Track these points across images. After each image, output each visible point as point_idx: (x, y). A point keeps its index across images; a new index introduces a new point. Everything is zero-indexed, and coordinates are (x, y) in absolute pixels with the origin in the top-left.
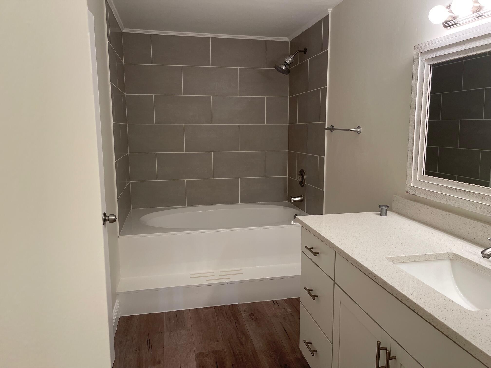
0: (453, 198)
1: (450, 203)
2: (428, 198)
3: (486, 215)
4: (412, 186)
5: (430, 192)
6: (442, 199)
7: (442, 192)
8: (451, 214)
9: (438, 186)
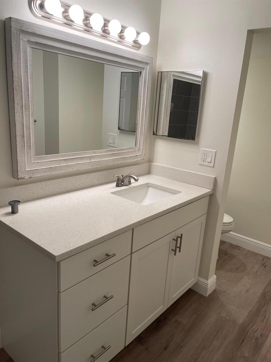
0: (72, 166)
1: (70, 170)
2: (49, 173)
3: (94, 167)
4: (27, 171)
5: (50, 168)
6: (63, 170)
7: (61, 164)
8: (65, 178)
9: (56, 162)
